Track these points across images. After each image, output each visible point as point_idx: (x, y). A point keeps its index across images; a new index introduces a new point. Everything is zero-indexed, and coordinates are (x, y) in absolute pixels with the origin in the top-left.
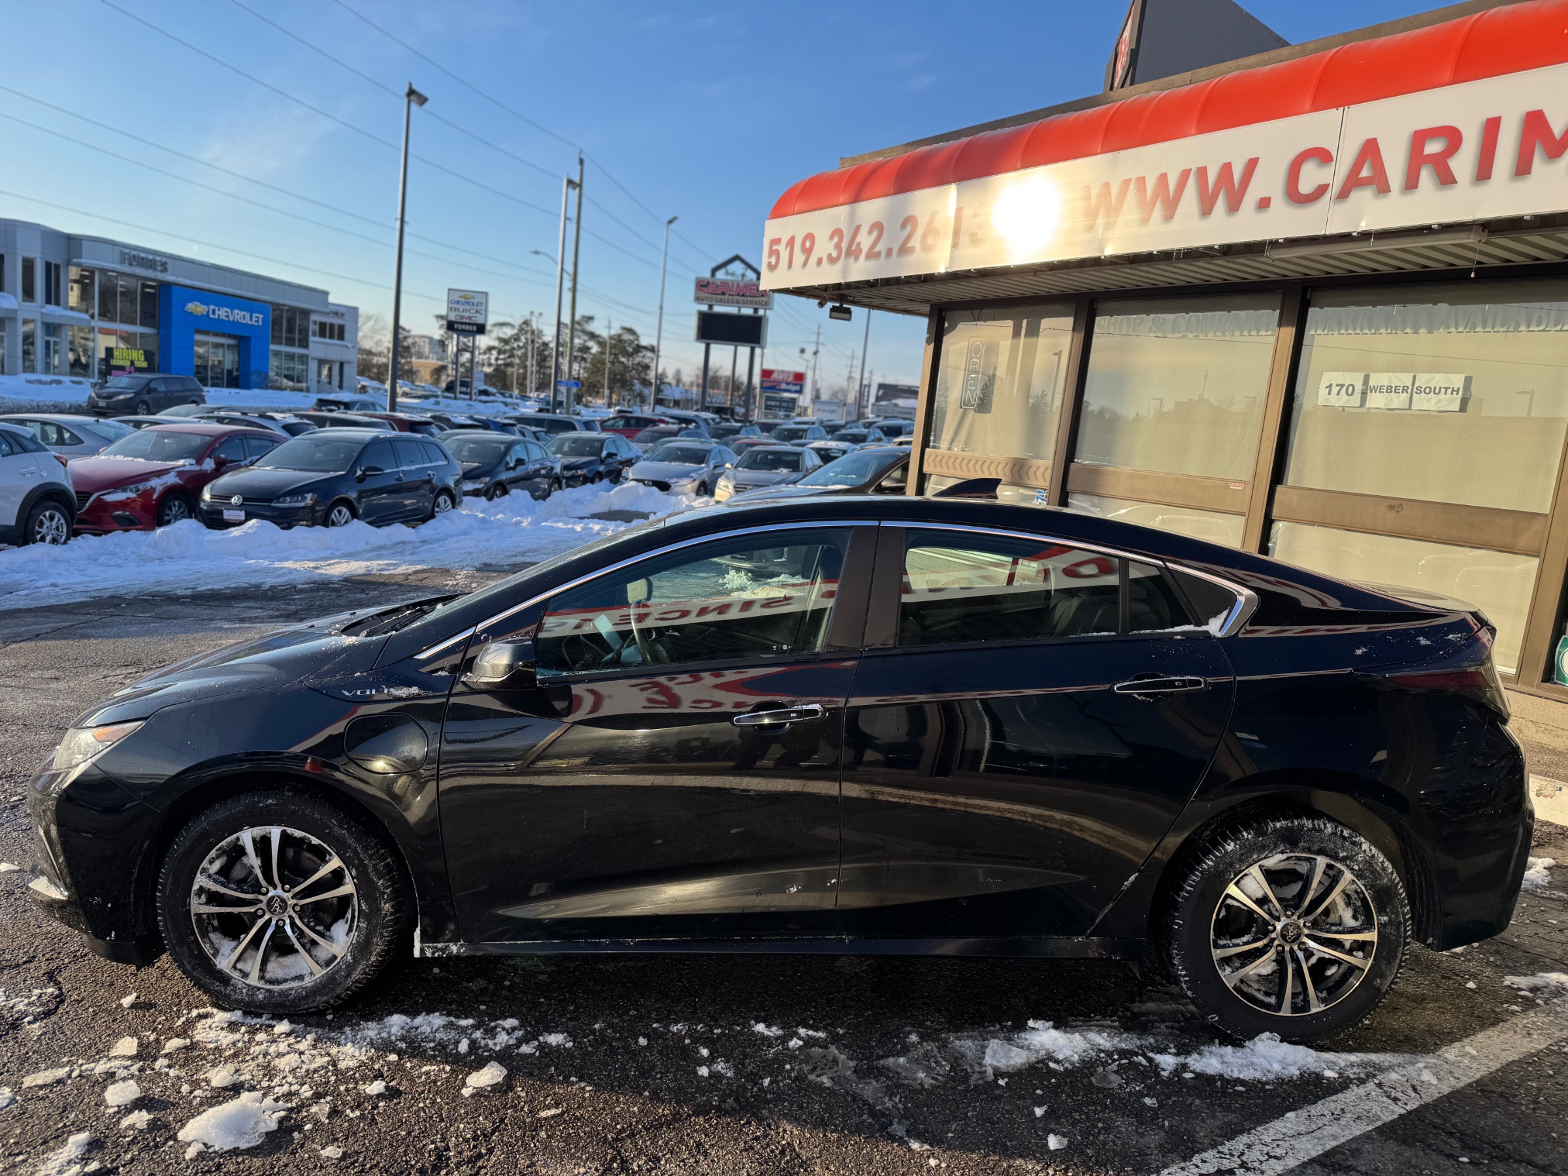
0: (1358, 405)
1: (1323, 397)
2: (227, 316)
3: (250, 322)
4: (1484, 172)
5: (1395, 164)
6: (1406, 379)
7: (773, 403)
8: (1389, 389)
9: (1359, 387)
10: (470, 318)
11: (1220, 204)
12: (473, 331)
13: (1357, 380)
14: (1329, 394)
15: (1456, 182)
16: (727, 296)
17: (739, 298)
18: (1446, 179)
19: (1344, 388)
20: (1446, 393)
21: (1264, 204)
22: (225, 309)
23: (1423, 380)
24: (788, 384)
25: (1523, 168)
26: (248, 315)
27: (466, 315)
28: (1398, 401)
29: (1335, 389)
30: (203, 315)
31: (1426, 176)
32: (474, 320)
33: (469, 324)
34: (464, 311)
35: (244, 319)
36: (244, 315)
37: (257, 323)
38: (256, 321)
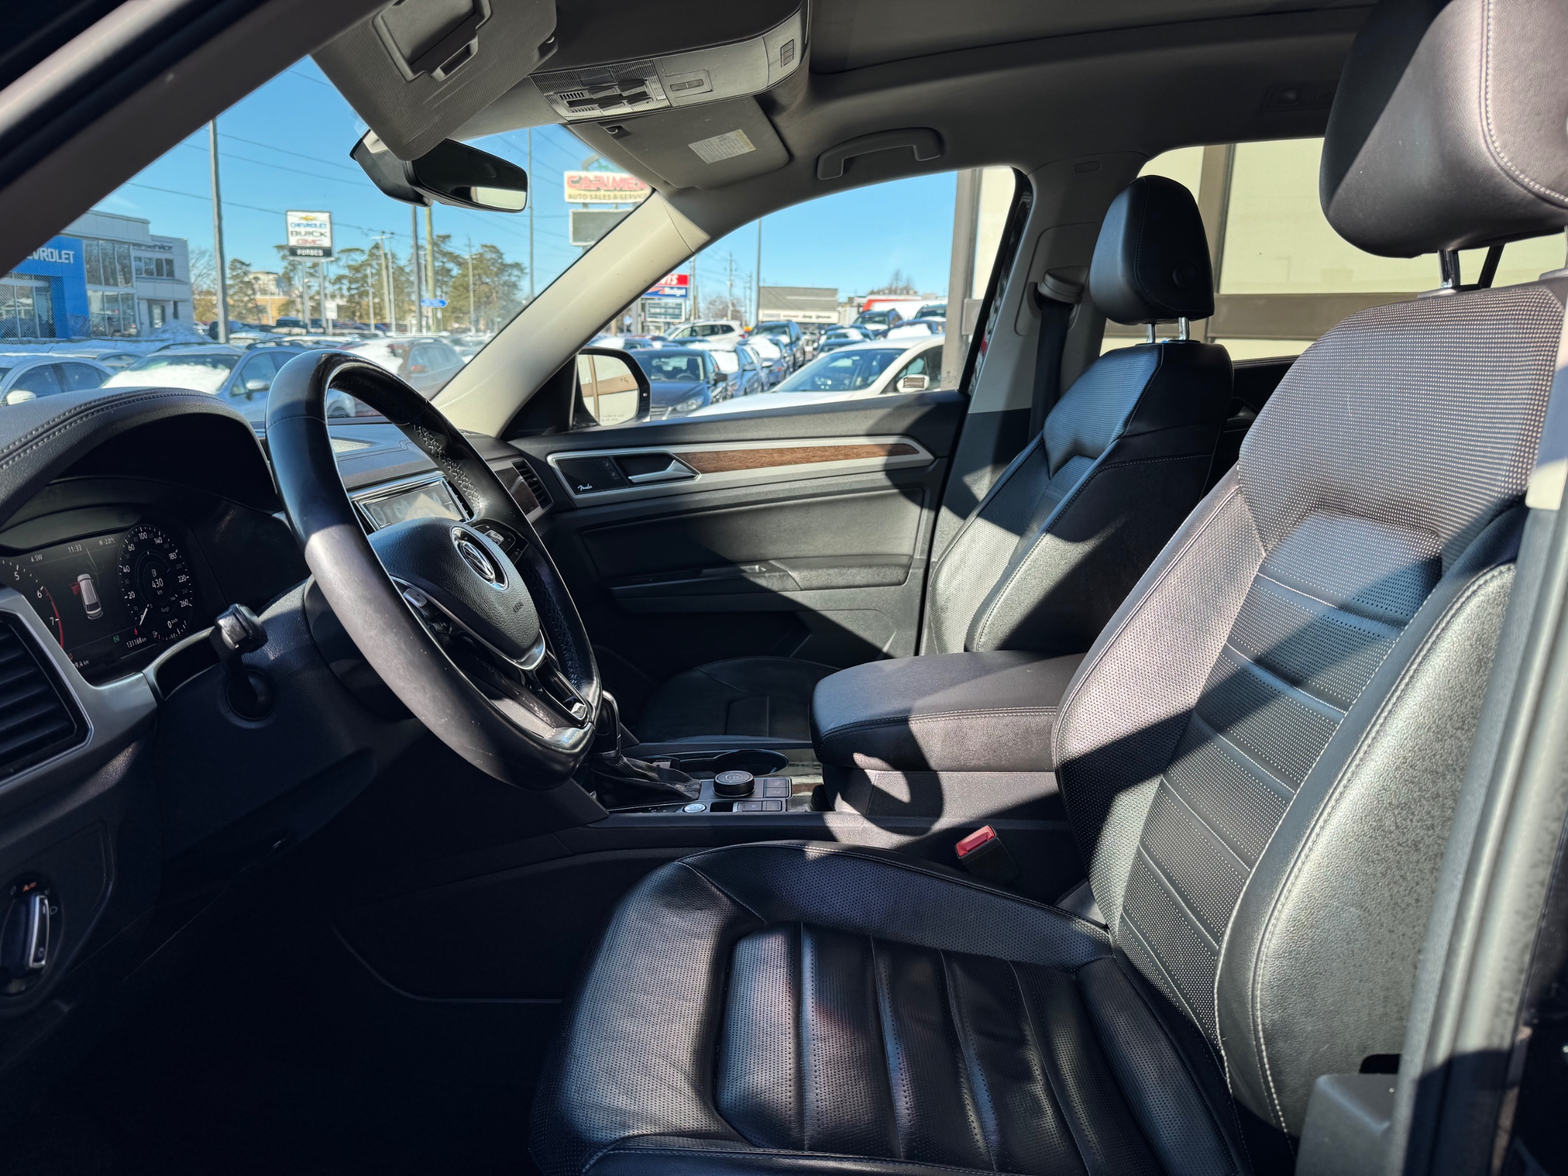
3: (58, 261)
7: (658, 310)
10: (314, 241)
16: (602, 193)
17: (616, 193)
24: (672, 288)
26: (56, 252)
27: (310, 238)
32: (318, 243)
33: (313, 248)
34: (305, 235)
35: (52, 257)
36: (52, 253)
37: (67, 261)
38: (66, 259)
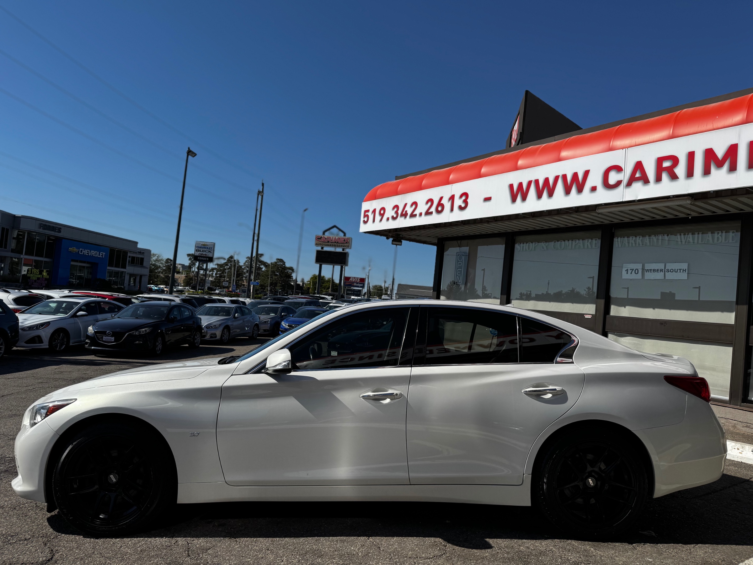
0: (641, 278)
1: (625, 276)
2: (87, 253)
3: (98, 256)
4: (690, 173)
5: (650, 171)
6: (661, 266)
7: (350, 292)
8: (654, 270)
9: (640, 271)
10: (206, 254)
11: (574, 190)
12: (207, 261)
13: (639, 266)
14: (627, 273)
15: (679, 178)
16: (330, 244)
17: (335, 244)
18: (674, 177)
19: (634, 271)
20: (680, 272)
21: (594, 189)
22: (87, 250)
23: (670, 266)
24: (357, 283)
25: (707, 172)
26: (98, 253)
27: (204, 253)
28: (660, 276)
29: (630, 271)
30: (76, 253)
31: (665, 176)
33: (205, 257)
34: (203, 251)
35: (96, 255)
36: (96, 253)
37: (102, 257)
38: (101, 256)
